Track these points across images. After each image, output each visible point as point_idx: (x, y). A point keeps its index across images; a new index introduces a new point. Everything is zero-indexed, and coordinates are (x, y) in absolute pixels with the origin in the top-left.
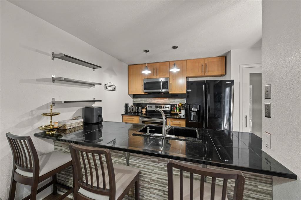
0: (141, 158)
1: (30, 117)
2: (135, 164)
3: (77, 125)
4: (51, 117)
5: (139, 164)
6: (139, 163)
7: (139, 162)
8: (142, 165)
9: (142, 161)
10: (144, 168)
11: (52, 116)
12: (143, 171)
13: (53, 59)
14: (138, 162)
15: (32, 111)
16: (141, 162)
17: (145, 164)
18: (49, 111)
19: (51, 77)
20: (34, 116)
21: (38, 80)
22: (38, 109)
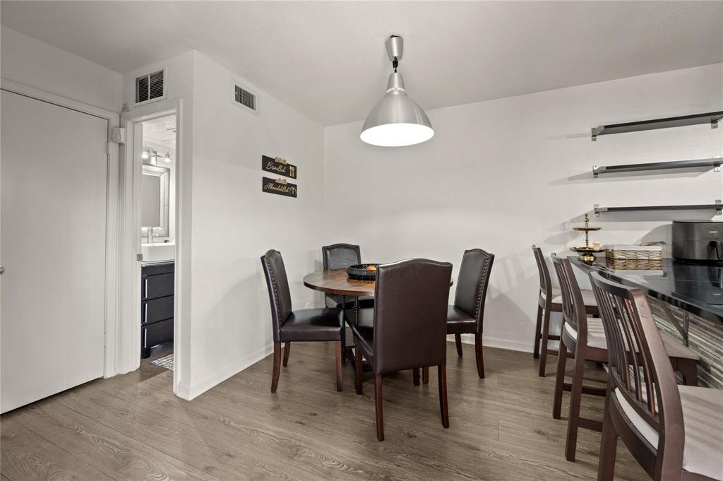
0: (709, 333)
1: (562, 232)
2: (698, 344)
3: (641, 257)
4: (587, 233)
5: (705, 348)
6: (705, 344)
7: (706, 342)
8: (710, 350)
9: (711, 341)
10: (716, 361)
11: (590, 232)
12: (714, 367)
13: (594, 140)
14: (704, 341)
15: (564, 224)
16: (709, 343)
17: (717, 351)
18: (583, 225)
19: (591, 170)
20: (567, 231)
21: (572, 179)
22: (572, 221)
